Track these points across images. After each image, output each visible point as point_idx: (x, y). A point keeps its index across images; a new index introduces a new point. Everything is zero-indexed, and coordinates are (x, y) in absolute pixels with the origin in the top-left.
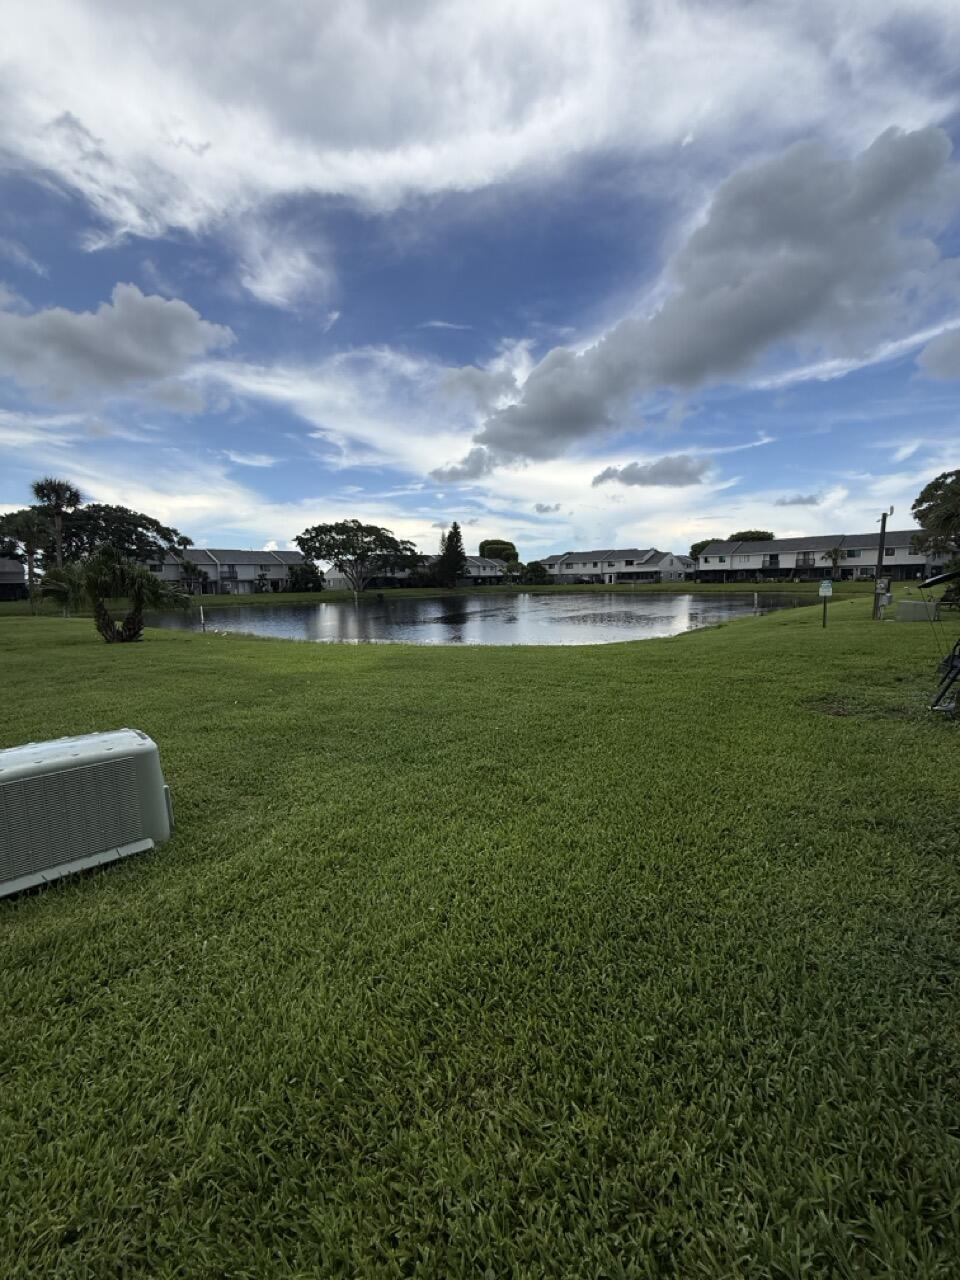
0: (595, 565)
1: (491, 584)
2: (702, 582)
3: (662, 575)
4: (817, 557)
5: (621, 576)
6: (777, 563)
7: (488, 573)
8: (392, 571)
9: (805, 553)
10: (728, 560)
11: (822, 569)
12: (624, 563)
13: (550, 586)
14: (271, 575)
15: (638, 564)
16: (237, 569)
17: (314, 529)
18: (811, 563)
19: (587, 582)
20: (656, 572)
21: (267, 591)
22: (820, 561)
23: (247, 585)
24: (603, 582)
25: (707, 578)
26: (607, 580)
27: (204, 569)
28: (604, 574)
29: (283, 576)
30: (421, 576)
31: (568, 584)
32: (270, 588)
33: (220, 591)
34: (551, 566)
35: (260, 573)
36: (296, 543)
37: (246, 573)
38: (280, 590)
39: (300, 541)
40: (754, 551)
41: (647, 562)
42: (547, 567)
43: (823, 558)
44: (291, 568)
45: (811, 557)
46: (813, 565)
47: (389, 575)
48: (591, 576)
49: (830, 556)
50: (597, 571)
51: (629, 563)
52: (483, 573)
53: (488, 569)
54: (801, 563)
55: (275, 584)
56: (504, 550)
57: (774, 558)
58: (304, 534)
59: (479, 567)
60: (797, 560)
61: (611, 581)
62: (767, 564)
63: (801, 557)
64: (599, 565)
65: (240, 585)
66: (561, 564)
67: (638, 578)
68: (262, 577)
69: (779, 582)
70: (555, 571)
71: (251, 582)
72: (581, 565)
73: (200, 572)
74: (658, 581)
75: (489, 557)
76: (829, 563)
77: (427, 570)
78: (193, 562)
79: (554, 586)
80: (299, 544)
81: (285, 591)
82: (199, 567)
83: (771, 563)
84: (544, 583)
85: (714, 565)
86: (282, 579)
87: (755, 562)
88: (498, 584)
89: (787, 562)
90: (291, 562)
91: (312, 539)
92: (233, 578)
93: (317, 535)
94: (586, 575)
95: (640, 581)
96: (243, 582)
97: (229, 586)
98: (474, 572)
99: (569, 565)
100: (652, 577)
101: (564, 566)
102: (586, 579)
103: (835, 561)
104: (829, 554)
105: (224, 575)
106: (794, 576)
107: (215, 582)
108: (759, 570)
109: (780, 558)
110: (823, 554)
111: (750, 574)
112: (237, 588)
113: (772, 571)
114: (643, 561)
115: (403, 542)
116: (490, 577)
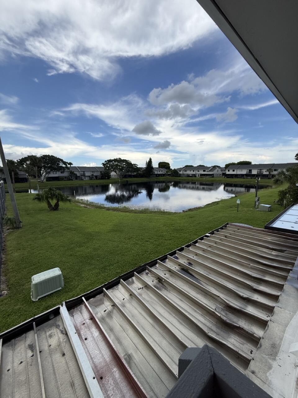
0: (194, 171)
1: (161, 176)
2: (227, 178)
3: (214, 175)
4: (264, 171)
5: (202, 175)
6: (251, 172)
7: (161, 173)
8: (131, 173)
9: (260, 170)
10: (235, 171)
11: (265, 175)
12: (202, 171)
13: (179, 178)
14: (95, 174)
15: (207, 171)
16: (85, 172)
17: (108, 161)
18: (262, 172)
19: (191, 176)
20: (212, 174)
21: (94, 179)
22: (265, 172)
23: (88, 177)
24: (196, 176)
25: (228, 176)
26: (197, 176)
27: (76, 173)
28: (196, 174)
29: (99, 175)
30: (140, 174)
31: (185, 177)
32: (95, 178)
33: (80, 179)
34: (180, 171)
35: (92, 174)
36: (102, 165)
37: (87, 174)
38: (98, 179)
39: (103, 164)
40: (244, 168)
41: (210, 171)
42: (179, 171)
43: (266, 171)
44: (101, 172)
45: (262, 171)
46: (263, 173)
47: (130, 174)
48: (192, 174)
49: (268, 171)
50: (194, 173)
51: (204, 171)
52: (159, 173)
53: (160, 172)
54: (259, 172)
55: (96, 177)
56: (166, 165)
57: (250, 171)
58: (105, 162)
59: (158, 171)
60: (258, 172)
61: (198, 176)
62: (248, 173)
63: (259, 171)
64: (195, 171)
65: (86, 178)
66: (183, 170)
67: (207, 176)
68: (92, 175)
69: (251, 178)
70: (181, 173)
71: (89, 176)
72: (189, 171)
73: (75, 174)
74: (213, 177)
75: (161, 168)
76: (268, 173)
77: (142, 172)
78: (73, 171)
79: (180, 177)
80: (103, 165)
81: (99, 179)
82: (74, 172)
83: (249, 172)
84: (178, 177)
85: (231, 172)
86: (98, 175)
87: (244, 172)
88: (163, 176)
89: (254, 172)
90: (101, 170)
91: (107, 163)
92: (84, 175)
93: (108, 163)
94: (190, 174)
95: (207, 177)
96: (87, 176)
97: (83, 178)
98: (156, 173)
99: (186, 171)
100: (211, 176)
101: (184, 171)
102: (191, 175)
103: (269, 172)
104: (268, 170)
105: (82, 174)
106: (256, 177)
107: (79, 176)
108: (245, 175)
109: (252, 171)
110: (266, 170)
111: (242, 176)
112: (85, 178)
113: (249, 175)
114: (208, 171)
115: (134, 164)
116: (161, 174)
